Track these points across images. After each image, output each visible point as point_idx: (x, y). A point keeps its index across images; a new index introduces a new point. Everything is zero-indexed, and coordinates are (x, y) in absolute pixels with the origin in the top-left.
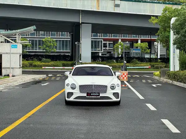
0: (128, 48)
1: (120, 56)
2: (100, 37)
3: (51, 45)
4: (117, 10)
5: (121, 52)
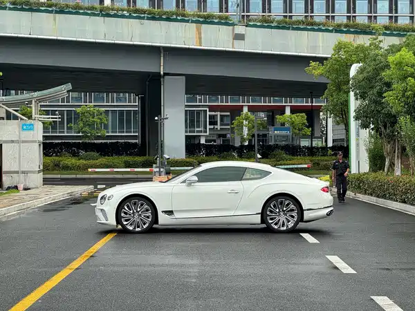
0: (264, 126)
1: (247, 143)
2: (203, 103)
3: (94, 121)
4: (240, 47)
5: (248, 134)
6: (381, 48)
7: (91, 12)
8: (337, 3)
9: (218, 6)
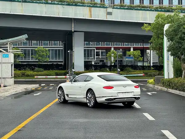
0: (121, 56)
2: (93, 46)
4: (110, 18)
5: (114, 60)
7: (39, 1)
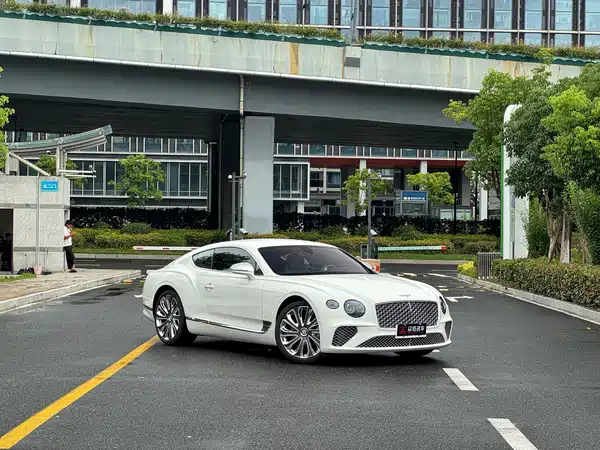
0: (389, 188)
1: (363, 214)
3: (145, 178)
4: (353, 77)
5: (365, 201)
6: (549, 84)
7: (142, 23)
8: (498, 14)
9: (326, 16)
